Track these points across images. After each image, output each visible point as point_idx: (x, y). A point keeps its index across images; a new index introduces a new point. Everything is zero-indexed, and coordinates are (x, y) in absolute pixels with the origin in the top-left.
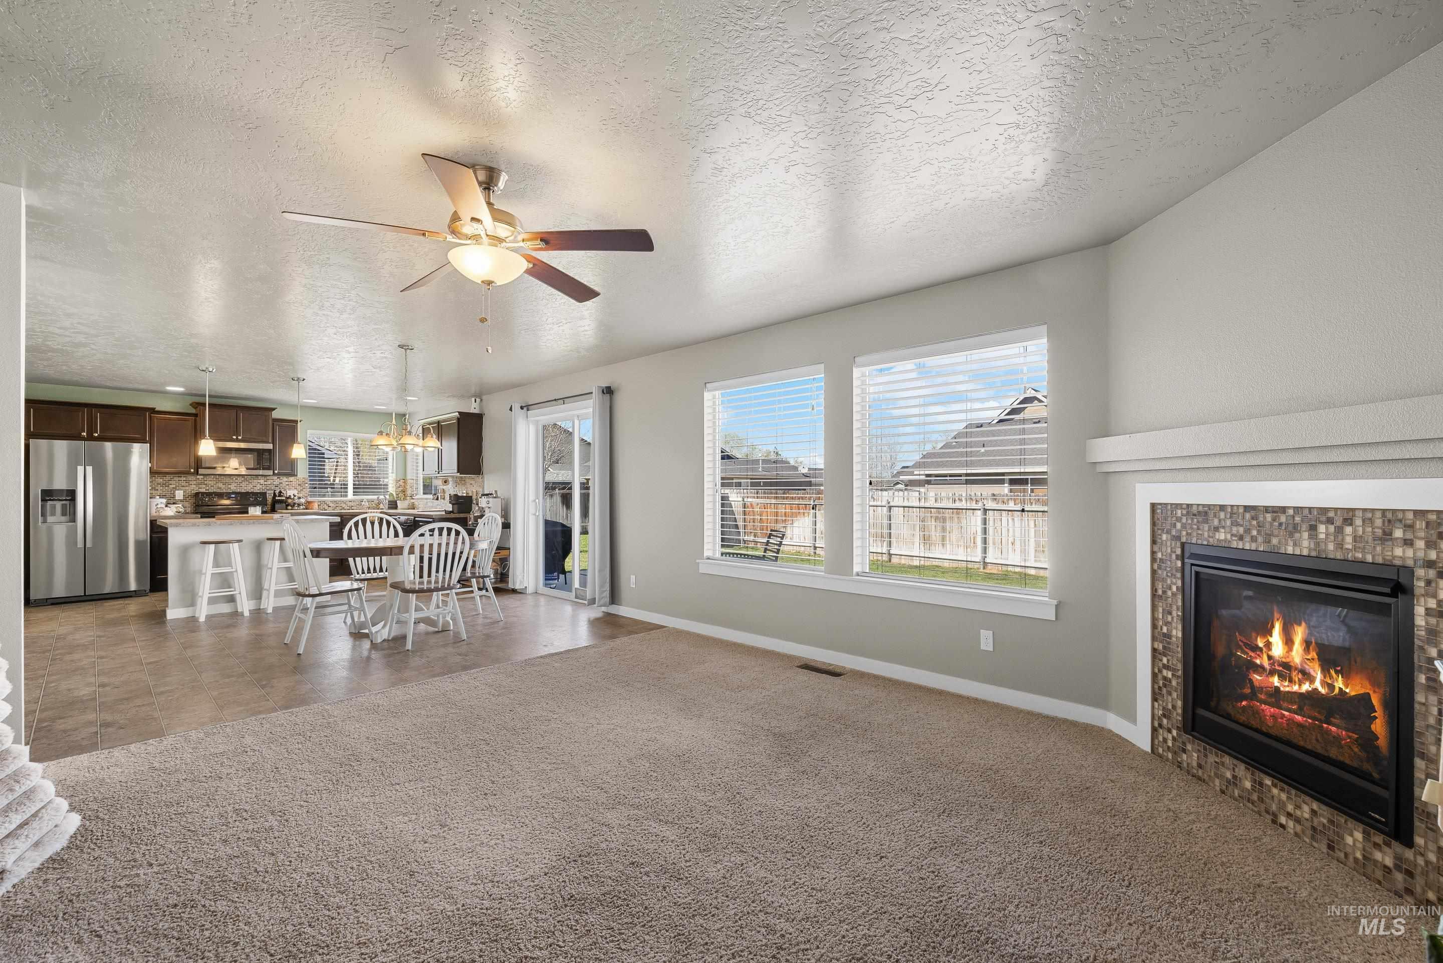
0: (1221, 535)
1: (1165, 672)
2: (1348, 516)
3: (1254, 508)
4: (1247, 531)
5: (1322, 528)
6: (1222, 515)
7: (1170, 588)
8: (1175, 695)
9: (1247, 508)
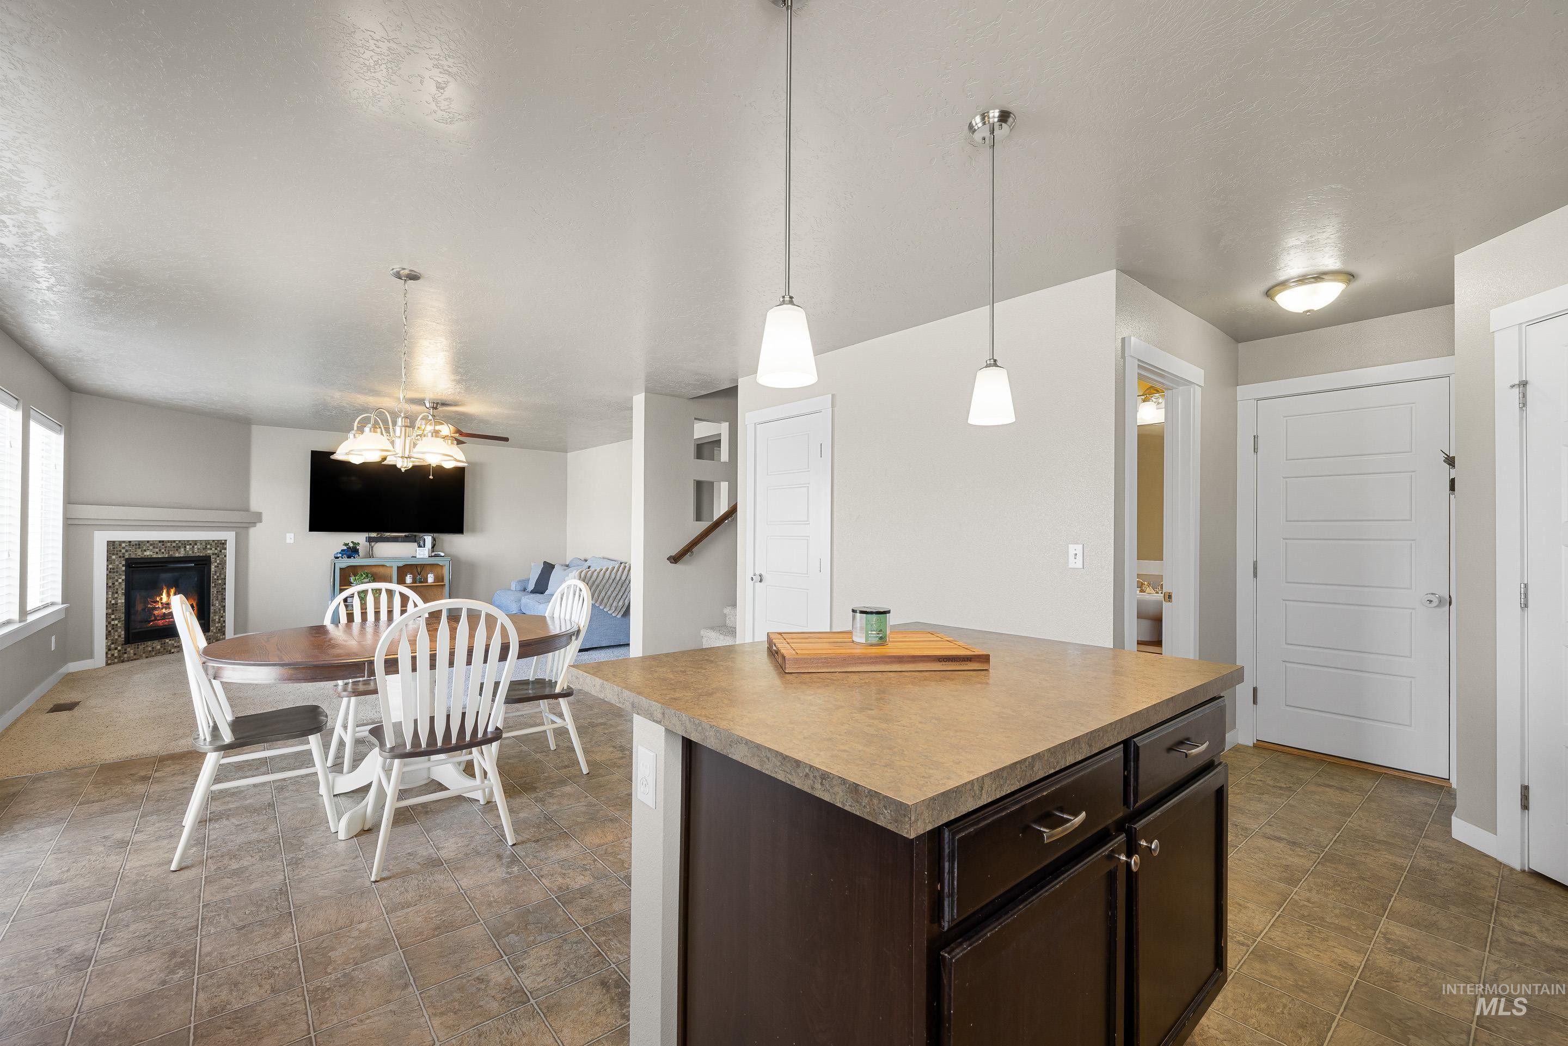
0: (147, 553)
1: (113, 623)
2: (195, 542)
3: (163, 541)
4: (160, 550)
5: (188, 547)
6: (148, 545)
7: (117, 581)
8: (120, 630)
9: (160, 542)
